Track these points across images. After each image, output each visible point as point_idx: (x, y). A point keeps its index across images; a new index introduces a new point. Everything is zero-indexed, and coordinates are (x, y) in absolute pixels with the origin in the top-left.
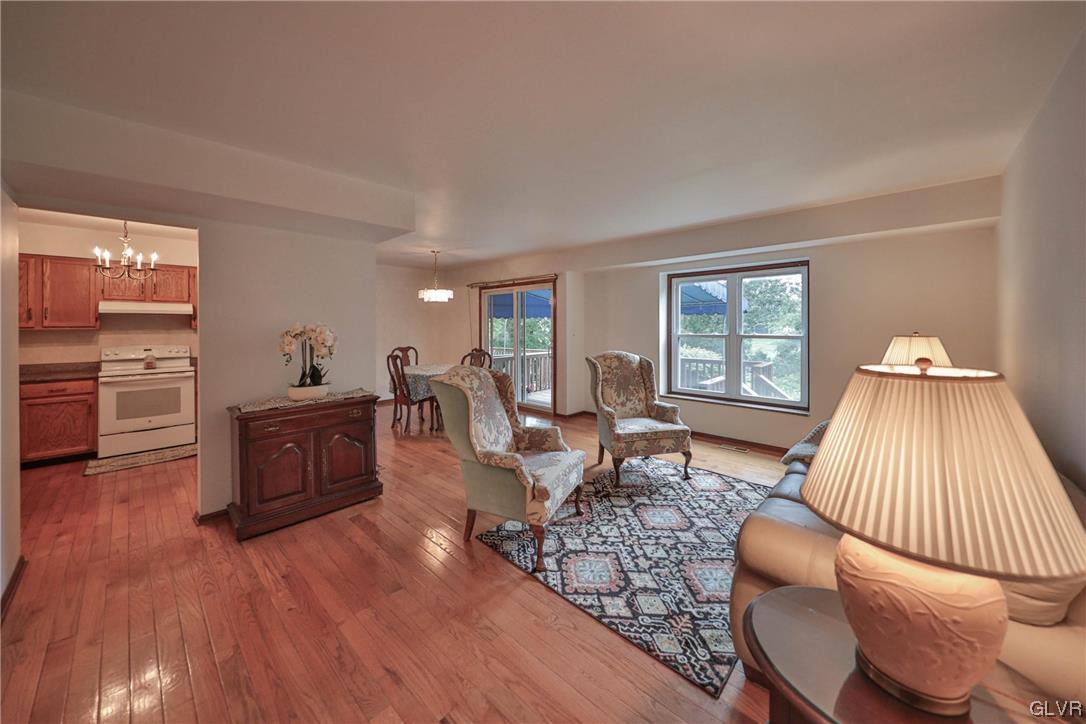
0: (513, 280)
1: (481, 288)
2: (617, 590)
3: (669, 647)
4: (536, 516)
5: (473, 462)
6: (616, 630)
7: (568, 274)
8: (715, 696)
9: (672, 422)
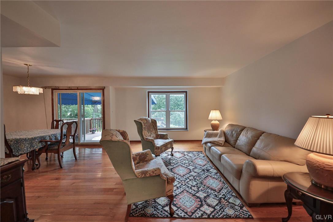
0: (78, 87)
1: (53, 90)
2: (200, 203)
3: (231, 212)
4: (171, 191)
5: (133, 179)
6: (217, 218)
7: (110, 87)
8: (252, 218)
9: (167, 139)
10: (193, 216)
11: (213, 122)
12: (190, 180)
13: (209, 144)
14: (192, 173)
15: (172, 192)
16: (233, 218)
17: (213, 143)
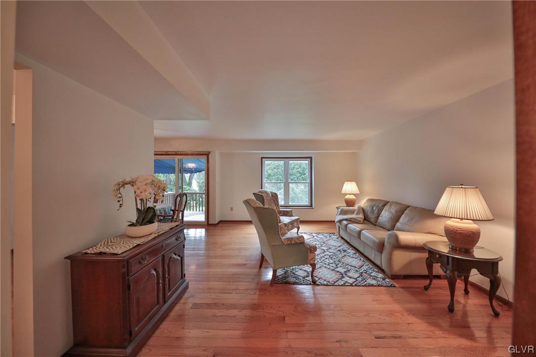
0: (176, 152)
2: (341, 276)
3: (374, 282)
4: (314, 259)
5: (279, 245)
6: (359, 286)
7: (216, 152)
8: (395, 286)
9: (292, 216)
10: (335, 284)
11: (348, 197)
12: (326, 259)
13: (345, 222)
14: (327, 253)
15: (315, 261)
16: (375, 286)
17: (349, 221)
